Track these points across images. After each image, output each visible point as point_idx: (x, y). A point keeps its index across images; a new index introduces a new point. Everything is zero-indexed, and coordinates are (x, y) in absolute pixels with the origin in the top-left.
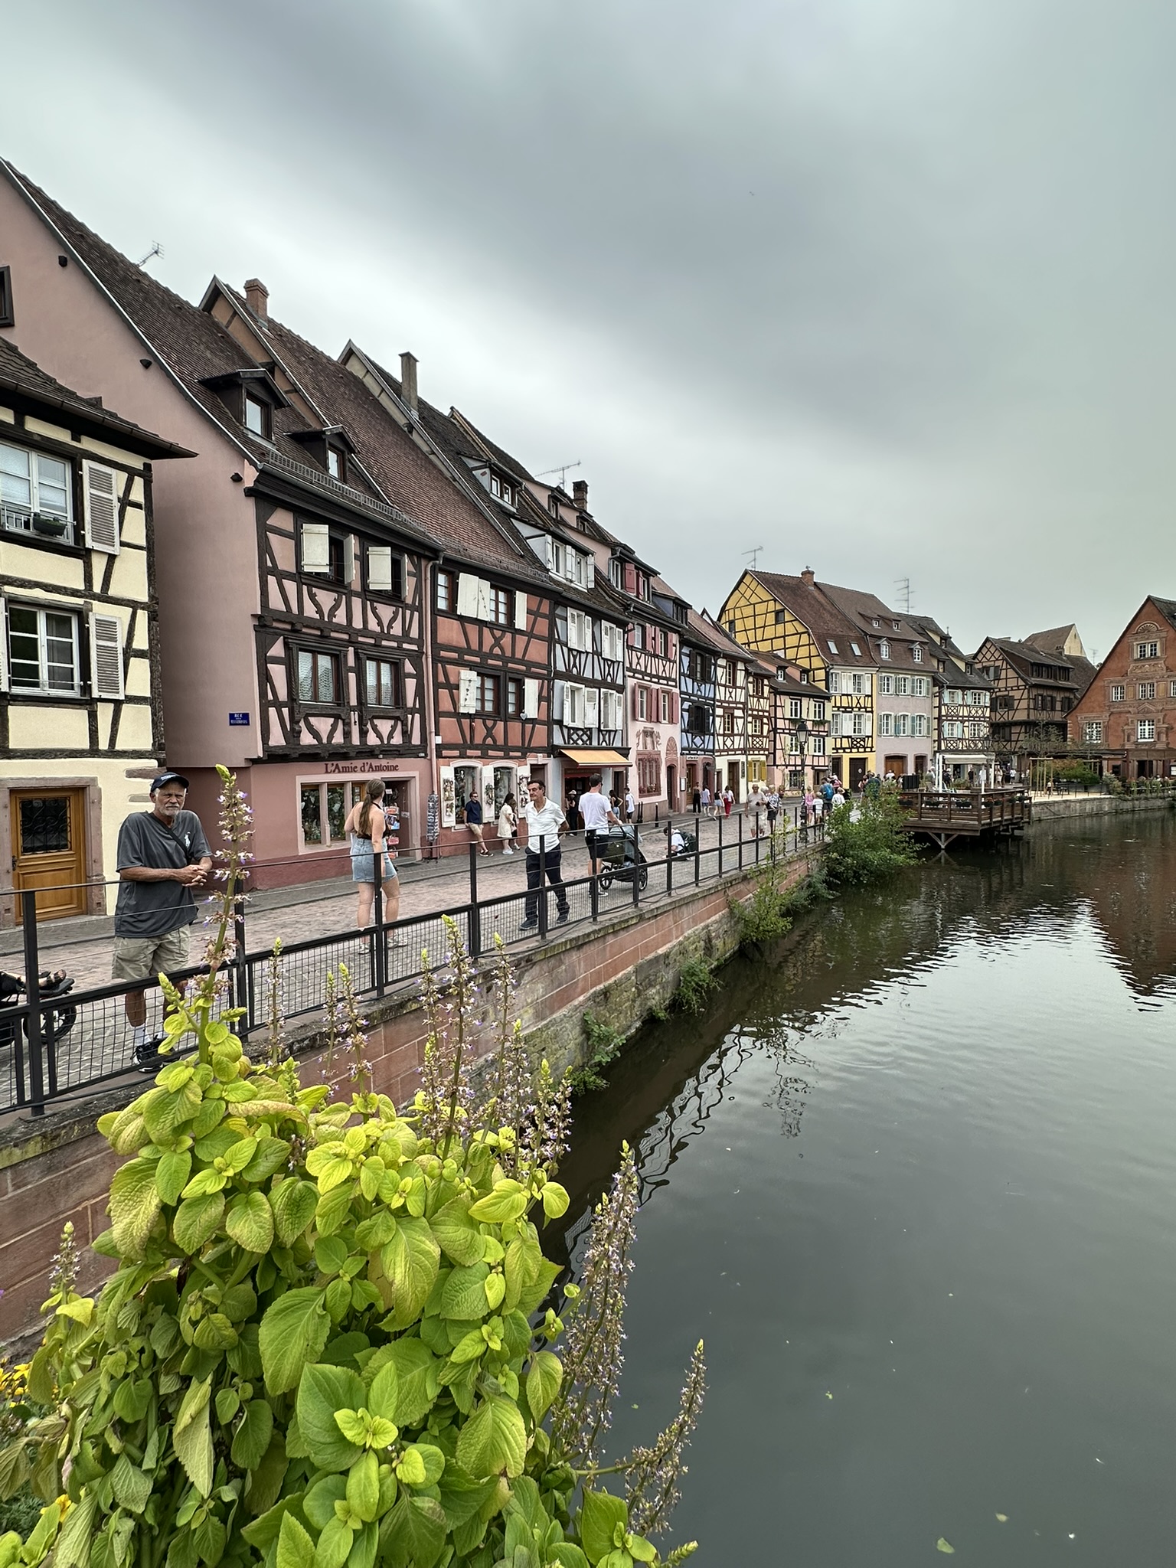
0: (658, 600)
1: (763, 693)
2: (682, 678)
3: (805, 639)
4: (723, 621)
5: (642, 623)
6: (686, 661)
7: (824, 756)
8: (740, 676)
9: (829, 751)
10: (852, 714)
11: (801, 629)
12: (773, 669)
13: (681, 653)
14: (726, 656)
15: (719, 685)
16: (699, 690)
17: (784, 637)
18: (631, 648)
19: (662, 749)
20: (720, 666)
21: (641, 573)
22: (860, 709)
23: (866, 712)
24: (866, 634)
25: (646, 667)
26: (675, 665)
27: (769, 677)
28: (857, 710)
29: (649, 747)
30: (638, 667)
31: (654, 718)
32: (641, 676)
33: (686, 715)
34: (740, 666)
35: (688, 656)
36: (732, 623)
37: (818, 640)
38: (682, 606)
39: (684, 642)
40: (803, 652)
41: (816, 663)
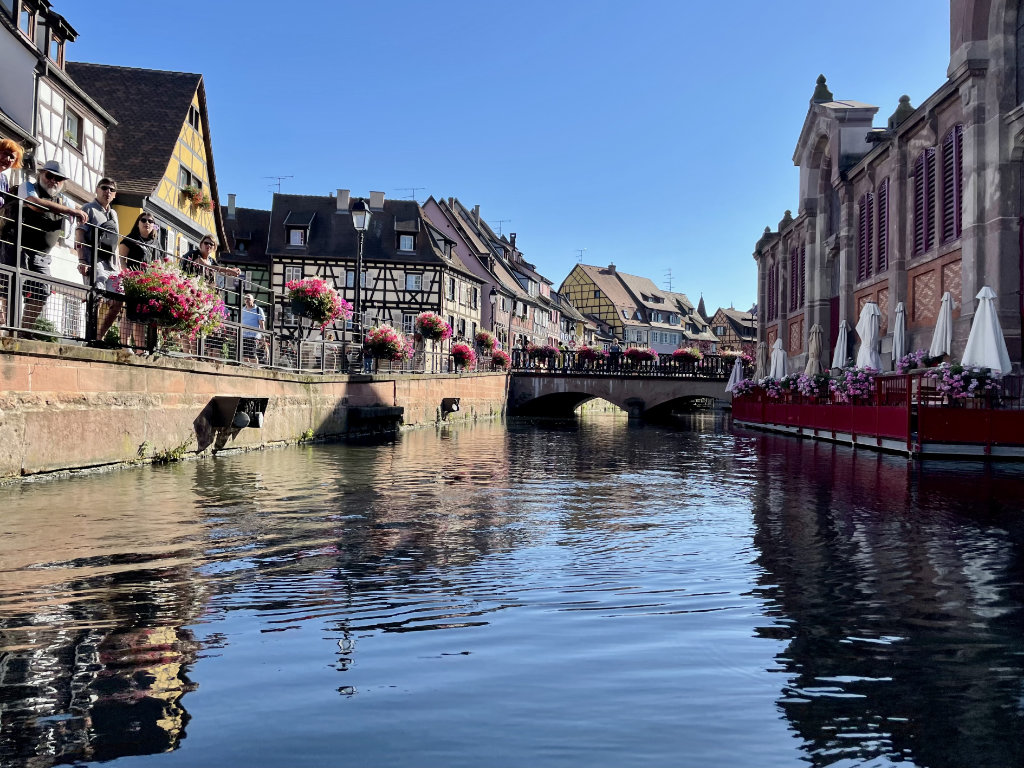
3: (611, 308)
4: (562, 291)
11: (609, 303)
17: (599, 306)
24: (645, 307)
36: (568, 294)
37: (618, 309)
40: (610, 316)
41: (618, 323)
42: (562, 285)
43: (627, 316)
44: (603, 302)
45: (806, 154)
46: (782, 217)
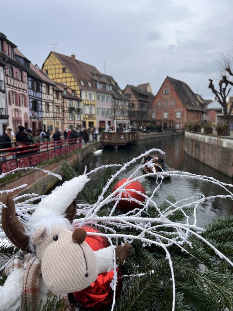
0: (17, 58)
1: (59, 97)
2: (29, 90)
3: (73, 79)
4: (44, 69)
5: (11, 66)
6: (30, 83)
7: (80, 120)
8: (51, 91)
9: (82, 119)
10: (89, 107)
11: (72, 76)
12: (62, 89)
13: (28, 80)
14: (46, 83)
15: (43, 93)
16: (36, 95)
17: (66, 78)
18: (7, 75)
19: (22, 116)
20: (44, 86)
21: (9, 46)
22: (91, 105)
23: (93, 106)
24: (92, 80)
25: (14, 84)
26: (26, 84)
27: (61, 92)
28: (90, 105)
29: (17, 115)
30: (11, 84)
31: (18, 104)
32: (12, 87)
33: (31, 104)
34: (51, 87)
35: (31, 81)
36: (47, 71)
37: (77, 80)
38: (27, 62)
39: (29, 76)
40: (73, 84)
41: (77, 88)
42: (43, 66)
43: (83, 84)
44: (68, 75)
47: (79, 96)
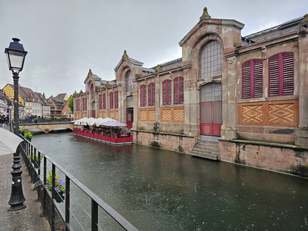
2: (7, 105)
3: (20, 97)
13: (7, 102)
24: (30, 97)
28: (29, 109)
41: (22, 101)
43: (25, 99)
45: (87, 82)
46: (80, 91)
47: (23, 105)
